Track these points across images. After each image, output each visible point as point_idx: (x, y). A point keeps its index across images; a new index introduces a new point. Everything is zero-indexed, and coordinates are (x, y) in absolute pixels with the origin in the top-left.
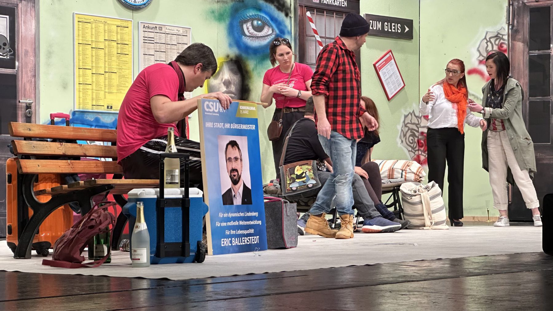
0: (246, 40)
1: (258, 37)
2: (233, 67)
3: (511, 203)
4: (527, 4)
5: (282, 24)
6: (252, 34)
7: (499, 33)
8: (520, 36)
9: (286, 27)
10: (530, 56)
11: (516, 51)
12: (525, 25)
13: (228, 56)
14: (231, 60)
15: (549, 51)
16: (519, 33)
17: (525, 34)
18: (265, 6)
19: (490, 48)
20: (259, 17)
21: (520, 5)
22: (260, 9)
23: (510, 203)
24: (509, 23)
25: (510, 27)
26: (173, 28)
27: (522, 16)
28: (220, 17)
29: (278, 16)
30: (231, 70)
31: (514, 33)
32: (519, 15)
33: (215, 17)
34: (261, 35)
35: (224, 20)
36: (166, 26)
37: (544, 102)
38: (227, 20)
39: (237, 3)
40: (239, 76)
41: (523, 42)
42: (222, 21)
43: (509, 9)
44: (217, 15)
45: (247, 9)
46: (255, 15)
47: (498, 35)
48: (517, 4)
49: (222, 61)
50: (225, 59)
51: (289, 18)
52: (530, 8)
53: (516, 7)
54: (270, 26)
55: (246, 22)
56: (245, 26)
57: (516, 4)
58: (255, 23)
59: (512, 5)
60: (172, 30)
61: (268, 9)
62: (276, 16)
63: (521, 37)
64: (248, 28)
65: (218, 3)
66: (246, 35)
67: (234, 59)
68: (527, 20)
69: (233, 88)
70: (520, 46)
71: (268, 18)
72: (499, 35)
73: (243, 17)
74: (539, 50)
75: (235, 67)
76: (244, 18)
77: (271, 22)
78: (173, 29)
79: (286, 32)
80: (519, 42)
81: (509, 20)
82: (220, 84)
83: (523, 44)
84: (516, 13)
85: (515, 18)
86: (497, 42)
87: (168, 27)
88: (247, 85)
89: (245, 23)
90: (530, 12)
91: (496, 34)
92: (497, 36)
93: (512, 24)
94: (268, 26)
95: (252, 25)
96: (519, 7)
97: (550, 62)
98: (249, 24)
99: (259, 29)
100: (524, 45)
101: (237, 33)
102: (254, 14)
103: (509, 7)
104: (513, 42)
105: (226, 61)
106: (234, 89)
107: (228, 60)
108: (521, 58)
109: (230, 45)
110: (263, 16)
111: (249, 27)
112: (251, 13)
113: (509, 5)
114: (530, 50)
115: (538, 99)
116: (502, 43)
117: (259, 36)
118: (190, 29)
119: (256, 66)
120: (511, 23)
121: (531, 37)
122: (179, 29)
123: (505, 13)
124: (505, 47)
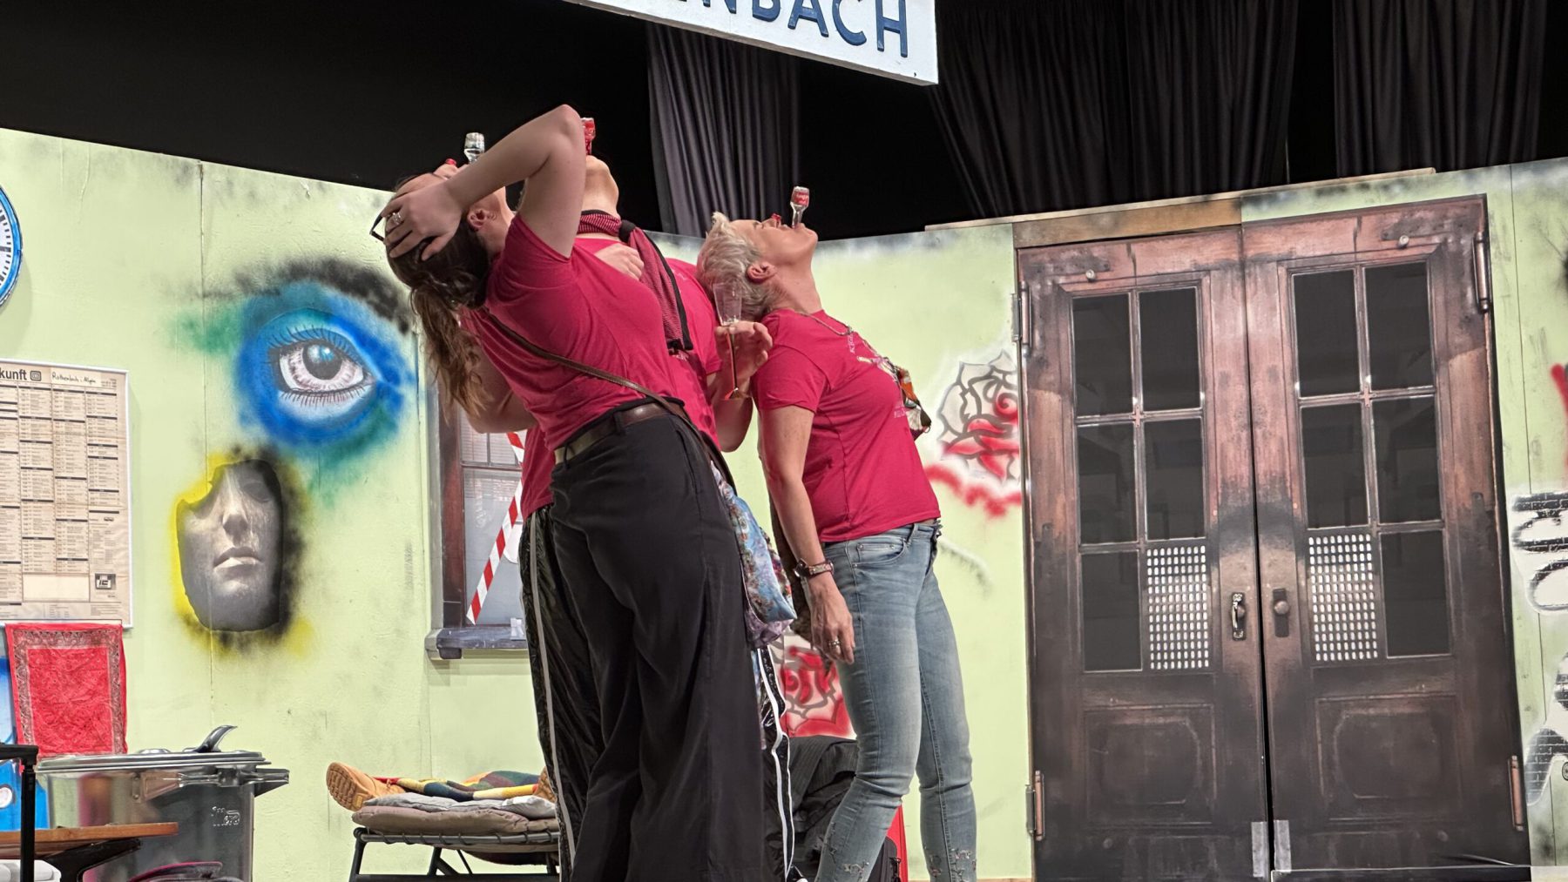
0: (289, 401)
1: (322, 394)
2: (252, 481)
3: (1044, 840)
4: (1067, 289)
5: (391, 353)
6: (306, 386)
7: (993, 369)
8: (1050, 377)
9: (401, 361)
10: (1079, 430)
11: (1041, 416)
12: (1063, 346)
13: (237, 450)
14: (248, 461)
15: (1129, 416)
16: (1048, 366)
17: (1063, 369)
18: (341, 305)
19: (972, 410)
20: (326, 335)
21: (1048, 291)
22: (326, 313)
23: (1039, 838)
24: (1021, 339)
25: (1024, 351)
26: (73, 374)
27: (1053, 322)
28: (211, 340)
29: (380, 332)
30: (247, 490)
31: (1035, 367)
32: (1045, 318)
33: (196, 337)
34: (333, 388)
35: (225, 348)
36: (53, 370)
37: (1121, 555)
38: (231, 346)
39: (260, 297)
40: (271, 504)
41: (1060, 392)
42: (219, 350)
43: (1020, 303)
44: (202, 331)
45: (289, 314)
46: (314, 331)
47: (991, 372)
48: (1039, 287)
49: (219, 465)
50: (228, 457)
51: (410, 335)
52: (1075, 300)
53: (1037, 297)
54: (356, 361)
55: (288, 350)
56: (284, 363)
57: (1036, 287)
58: (314, 352)
59: (1027, 290)
60: (72, 380)
61: (351, 313)
62: (374, 332)
63: (1052, 378)
64: (293, 368)
65: (206, 300)
66: (287, 389)
67: (255, 457)
68: (1067, 332)
69: (253, 541)
70: (1051, 401)
71: (351, 339)
72: (995, 374)
73: (278, 336)
74: (1102, 413)
75: (257, 481)
76: (281, 340)
77: (358, 349)
78: (73, 377)
79: (402, 375)
80: (1050, 391)
81: (1020, 333)
82: (215, 530)
83: (1060, 398)
84: (1037, 313)
85: (1036, 326)
86: (991, 393)
87: (58, 372)
88: (295, 531)
89: (284, 354)
90: (1074, 311)
91: (986, 370)
92: (990, 378)
93: (1028, 344)
94: (351, 360)
95: (306, 358)
96: (1043, 297)
97: (1132, 446)
98: (297, 357)
99: (325, 370)
100: (1062, 401)
101: (263, 383)
102: (309, 327)
103: (1020, 296)
104: (1032, 391)
105: (232, 463)
106: (256, 544)
107: (238, 461)
108: (1057, 435)
109: (243, 419)
110: (335, 334)
111: (297, 365)
112: (304, 324)
113: (1019, 290)
114: (1079, 412)
115: (1106, 547)
116: (1004, 396)
117: (327, 389)
118: (124, 374)
119: (319, 474)
120: (1025, 341)
121: (1081, 380)
122: (91, 376)
123: (1009, 314)
124: (1013, 405)
